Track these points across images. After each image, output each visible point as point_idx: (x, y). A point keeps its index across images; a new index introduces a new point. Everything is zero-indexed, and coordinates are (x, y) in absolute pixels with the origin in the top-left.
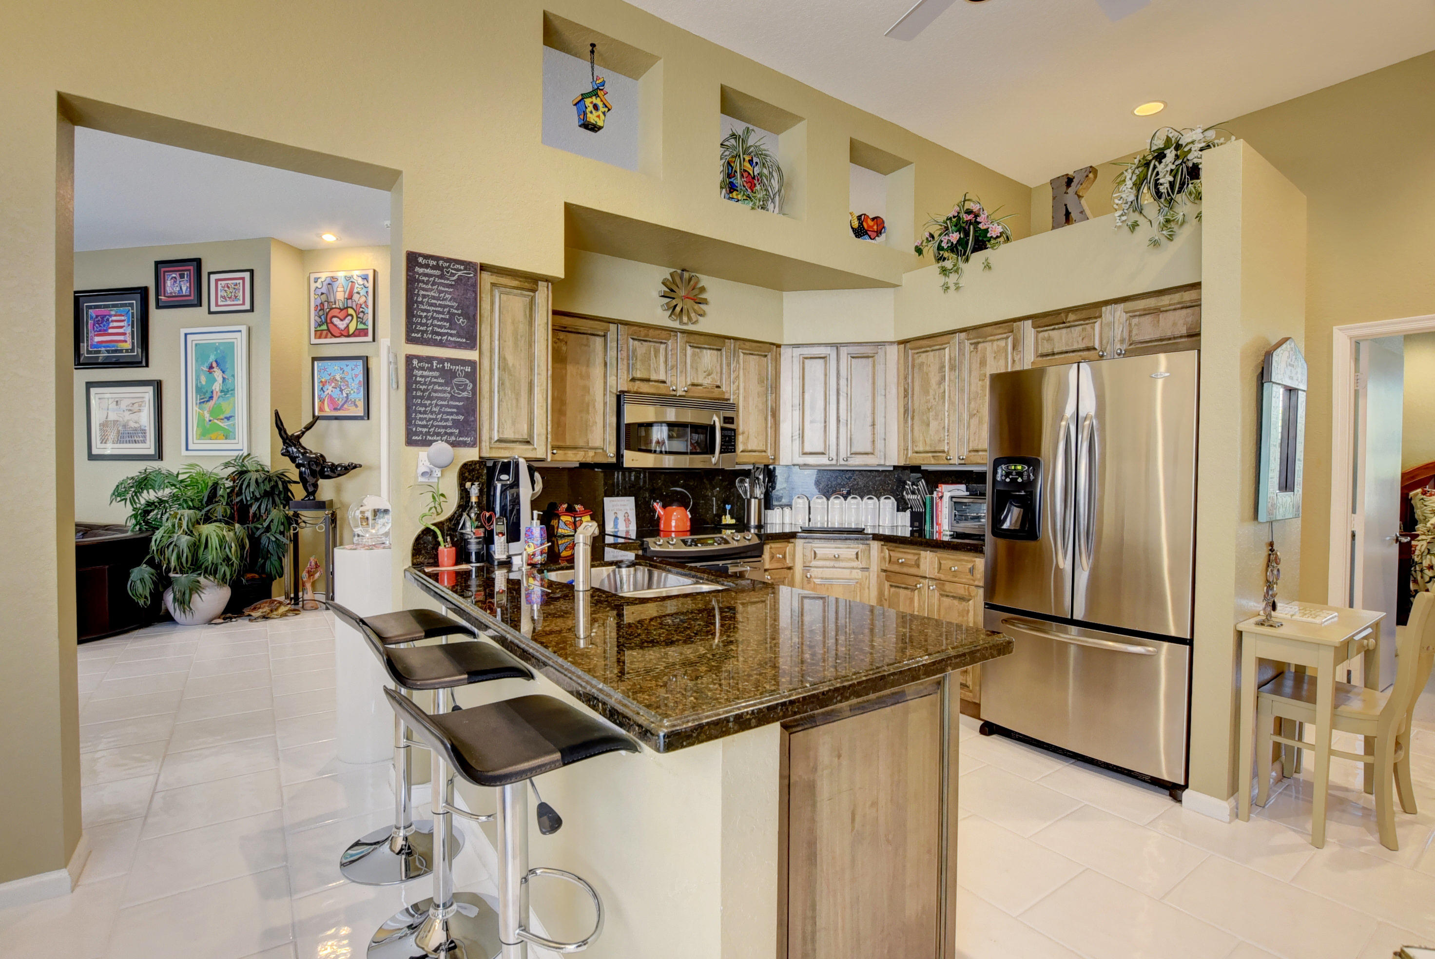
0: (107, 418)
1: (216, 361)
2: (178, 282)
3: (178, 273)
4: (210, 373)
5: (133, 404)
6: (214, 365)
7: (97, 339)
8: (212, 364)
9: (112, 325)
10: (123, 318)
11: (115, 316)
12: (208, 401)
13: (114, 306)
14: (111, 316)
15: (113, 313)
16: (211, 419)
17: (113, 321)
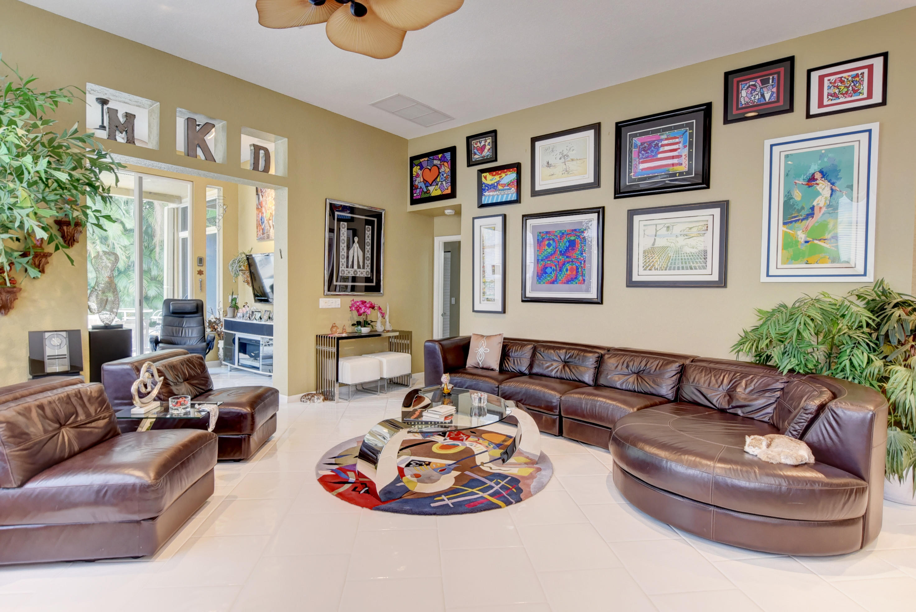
0: (653, 244)
1: (821, 172)
2: (758, 89)
3: (758, 80)
4: (810, 186)
5: (690, 228)
6: (818, 176)
7: (642, 166)
8: (813, 175)
9: (661, 149)
10: (677, 140)
11: (666, 139)
12: (802, 220)
13: (664, 130)
14: (662, 140)
15: (663, 137)
16: (808, 239)
17: (662, 146)
